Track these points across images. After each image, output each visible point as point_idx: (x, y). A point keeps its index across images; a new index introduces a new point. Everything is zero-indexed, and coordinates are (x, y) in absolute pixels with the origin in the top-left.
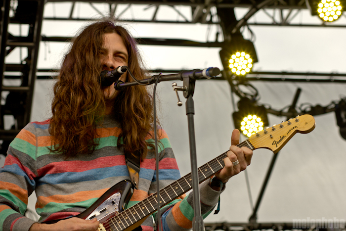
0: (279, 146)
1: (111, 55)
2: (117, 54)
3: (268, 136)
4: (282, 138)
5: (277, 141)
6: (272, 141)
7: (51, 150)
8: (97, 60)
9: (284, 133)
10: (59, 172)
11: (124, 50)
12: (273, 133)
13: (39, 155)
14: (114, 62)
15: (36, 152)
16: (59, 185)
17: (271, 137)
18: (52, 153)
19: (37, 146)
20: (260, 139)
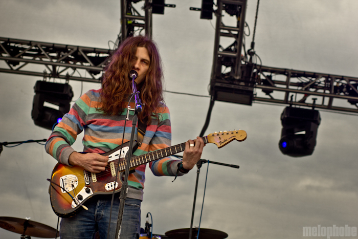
0: (222, 145)
1: (139, 61)
2: (143, 61)
3: (218, 137)
4: (225, 141)
5: (222, 141)
6: (219, 141)
7: (97, 110)
8: (130, 63)
9: (227, 139)
10: (98, 124)
11: (148, 59)
12: (221, 136)
13: (90, 113)
14: (140, 66)
15: (89, 111)
16: (96, 131)
17: (220, 138)
18: (98, 112)
19: (90, 107)
20: (214, 138)
